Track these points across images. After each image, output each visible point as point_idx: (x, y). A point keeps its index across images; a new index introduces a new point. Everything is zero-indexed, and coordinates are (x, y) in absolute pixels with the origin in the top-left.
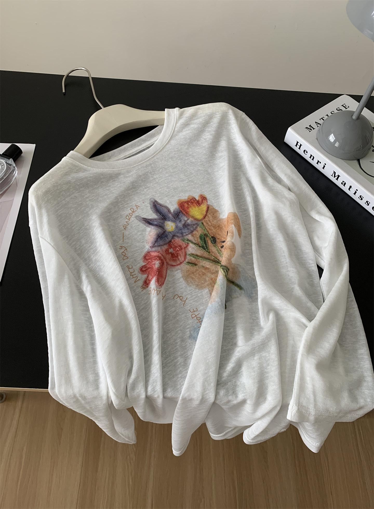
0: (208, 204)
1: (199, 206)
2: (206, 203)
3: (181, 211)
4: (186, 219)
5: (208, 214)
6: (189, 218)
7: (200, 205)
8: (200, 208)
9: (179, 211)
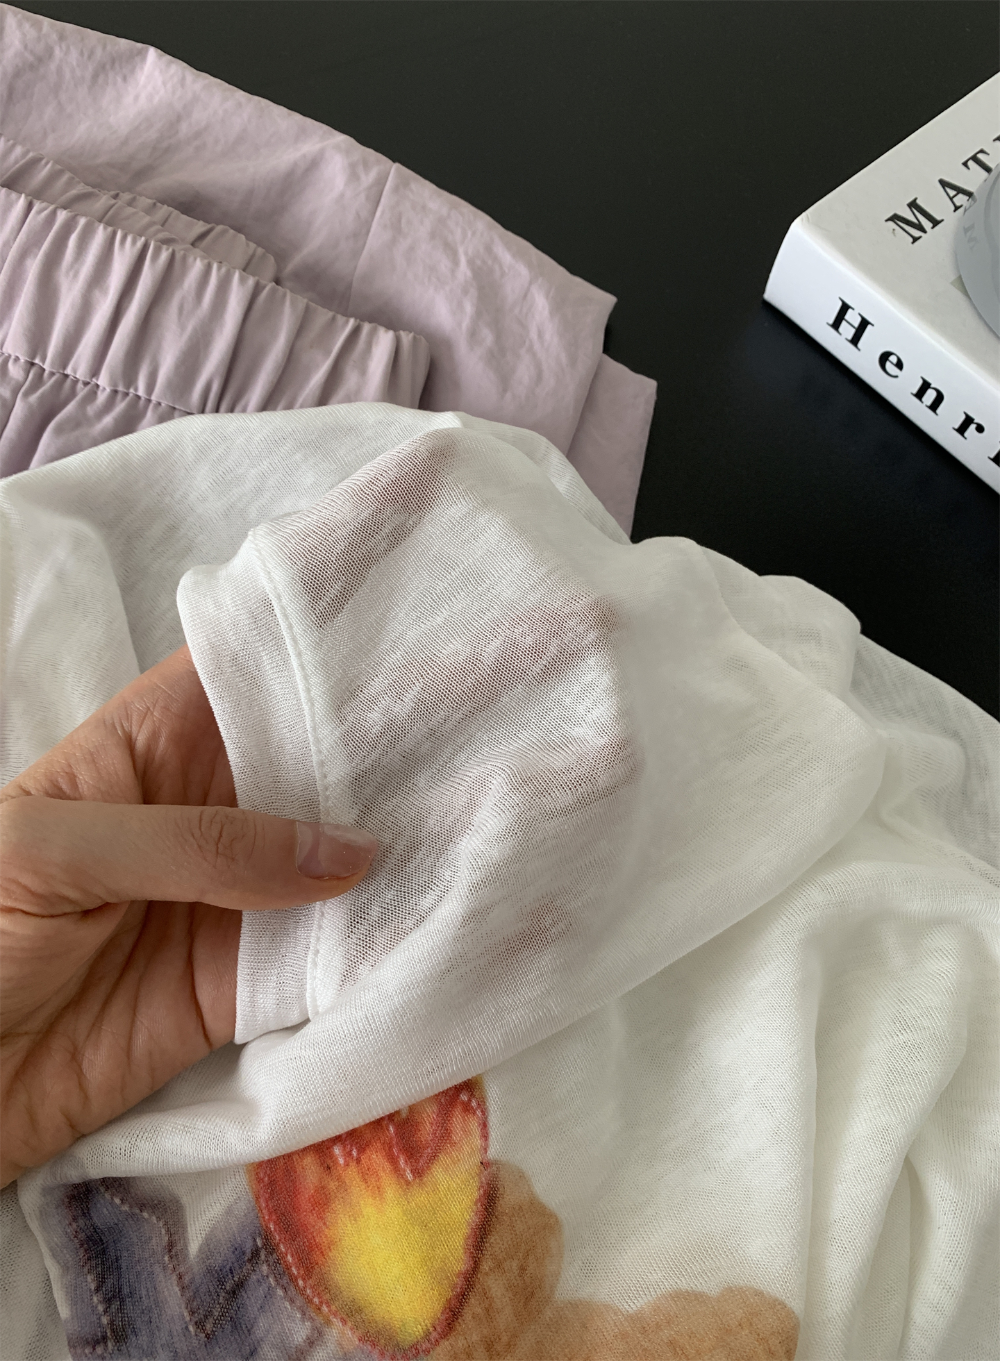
0: (492, 1153)
1: (409, 1176)
2: (478, 1142)
3: (267, 1238)
4: (300, 1332)
5: (486, 1266)
6: (328, 1322)
7: (419, 1173)
8: (421, 1197)
9: (248, 1246)
